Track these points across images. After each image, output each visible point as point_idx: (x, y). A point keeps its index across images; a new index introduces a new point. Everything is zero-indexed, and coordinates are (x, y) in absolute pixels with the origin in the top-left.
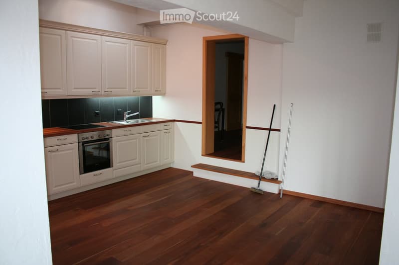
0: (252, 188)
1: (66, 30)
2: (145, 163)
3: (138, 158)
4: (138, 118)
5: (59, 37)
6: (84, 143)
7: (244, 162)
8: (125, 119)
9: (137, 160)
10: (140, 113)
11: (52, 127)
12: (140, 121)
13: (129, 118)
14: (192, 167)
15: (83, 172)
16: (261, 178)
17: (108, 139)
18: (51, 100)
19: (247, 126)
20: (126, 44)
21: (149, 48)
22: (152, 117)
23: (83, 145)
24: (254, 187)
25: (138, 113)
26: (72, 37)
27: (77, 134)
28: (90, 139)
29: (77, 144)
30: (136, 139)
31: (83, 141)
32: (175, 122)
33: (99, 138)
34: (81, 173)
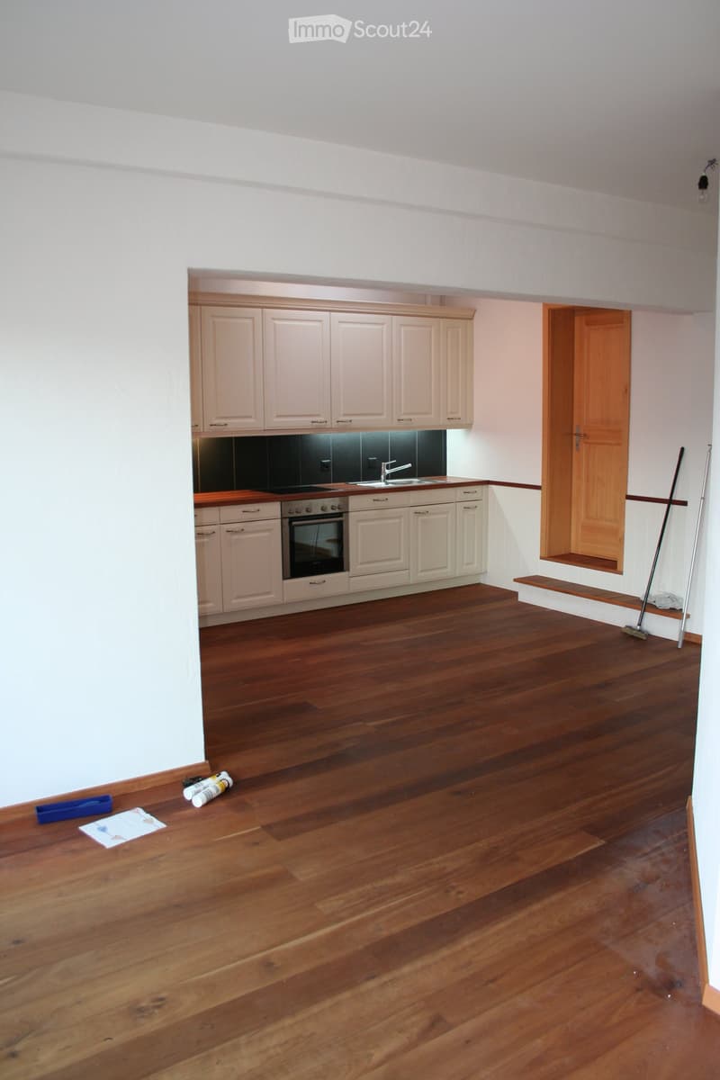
0: (627, 627)
1: (262, 307)
2: (420, 569)
3: (402, 557)
4: (414, 477)
5: (249, 322)
6: (292, 520)
7: (621, 573)
8: (382, 477)
9: (402, 561)
11: (238, 489)
12: (415, 481)
13: (392, 476)
14: (515, 580)
15: (289, 576)
16: (645, 606)
17: (341, 515)
18: (237, 439)
19: (630, 493)
20: (383, 324)
21: (434, 330)
22: (445, 474)
23: (290, 523)
24: (629, 624)
25: (410, 465)
26: (274, 319)
27: (279, 503)
28: (304, 513)
29: (280, 521)
30: (400, 517)
31: (292, 516)
32: (490, 486)
33: (320, 512)
34: (284, 578)
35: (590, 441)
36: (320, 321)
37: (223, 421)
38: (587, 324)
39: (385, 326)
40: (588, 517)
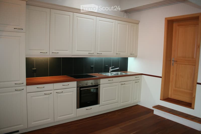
1: (73, 12)
2: (121, 102)
4: (119, 71)
7: (193, 109)
8: (110, 71)
9: (116, 100)
10: (120, 68)
11: (62, 75)
13: (112, 71)
14: (153, 107)
15: (79, 107)
17: (97, 86)
18: (63, 58)
20: (113, 22)
21: (127, 26)
22: (127, 71)
23: (80, 89)
25: (118, 68)
26: (77, 17)
27: (76, 82)
28: (85, 85)
29: (76, 88)
30: (116, 86)
31: (80, 86)
32: (143, 75)
33: (91, 85)
34: (77, 108)
35: (178, 63)
36: (93, 19)
37: (57, 52)
38: (178, 26)
39: (113, 23)
40: (175, 87)
